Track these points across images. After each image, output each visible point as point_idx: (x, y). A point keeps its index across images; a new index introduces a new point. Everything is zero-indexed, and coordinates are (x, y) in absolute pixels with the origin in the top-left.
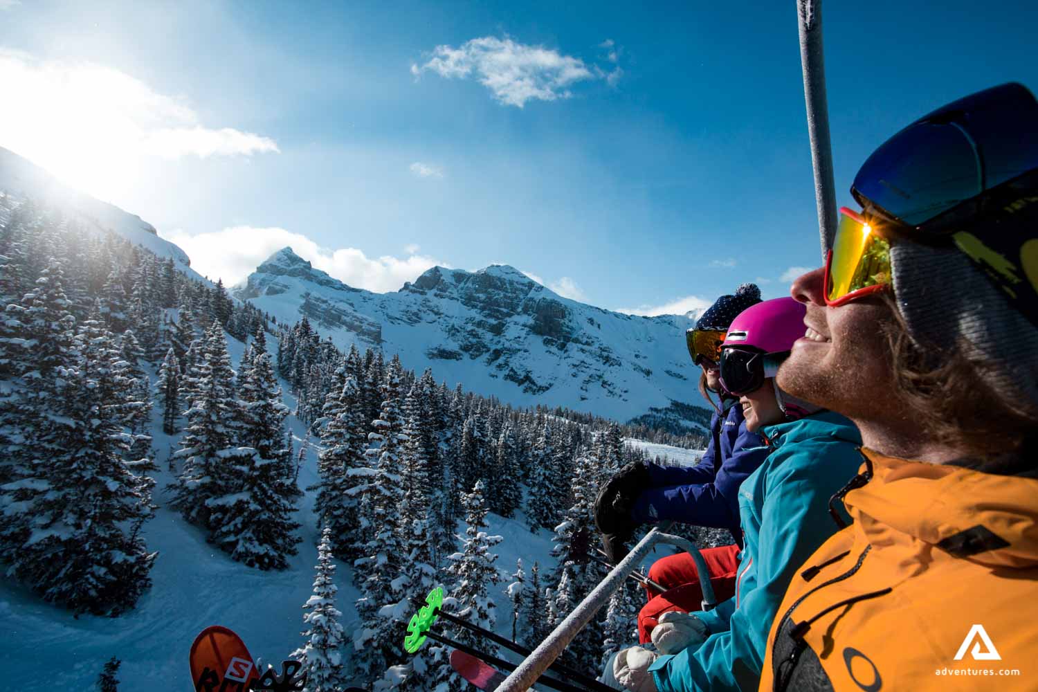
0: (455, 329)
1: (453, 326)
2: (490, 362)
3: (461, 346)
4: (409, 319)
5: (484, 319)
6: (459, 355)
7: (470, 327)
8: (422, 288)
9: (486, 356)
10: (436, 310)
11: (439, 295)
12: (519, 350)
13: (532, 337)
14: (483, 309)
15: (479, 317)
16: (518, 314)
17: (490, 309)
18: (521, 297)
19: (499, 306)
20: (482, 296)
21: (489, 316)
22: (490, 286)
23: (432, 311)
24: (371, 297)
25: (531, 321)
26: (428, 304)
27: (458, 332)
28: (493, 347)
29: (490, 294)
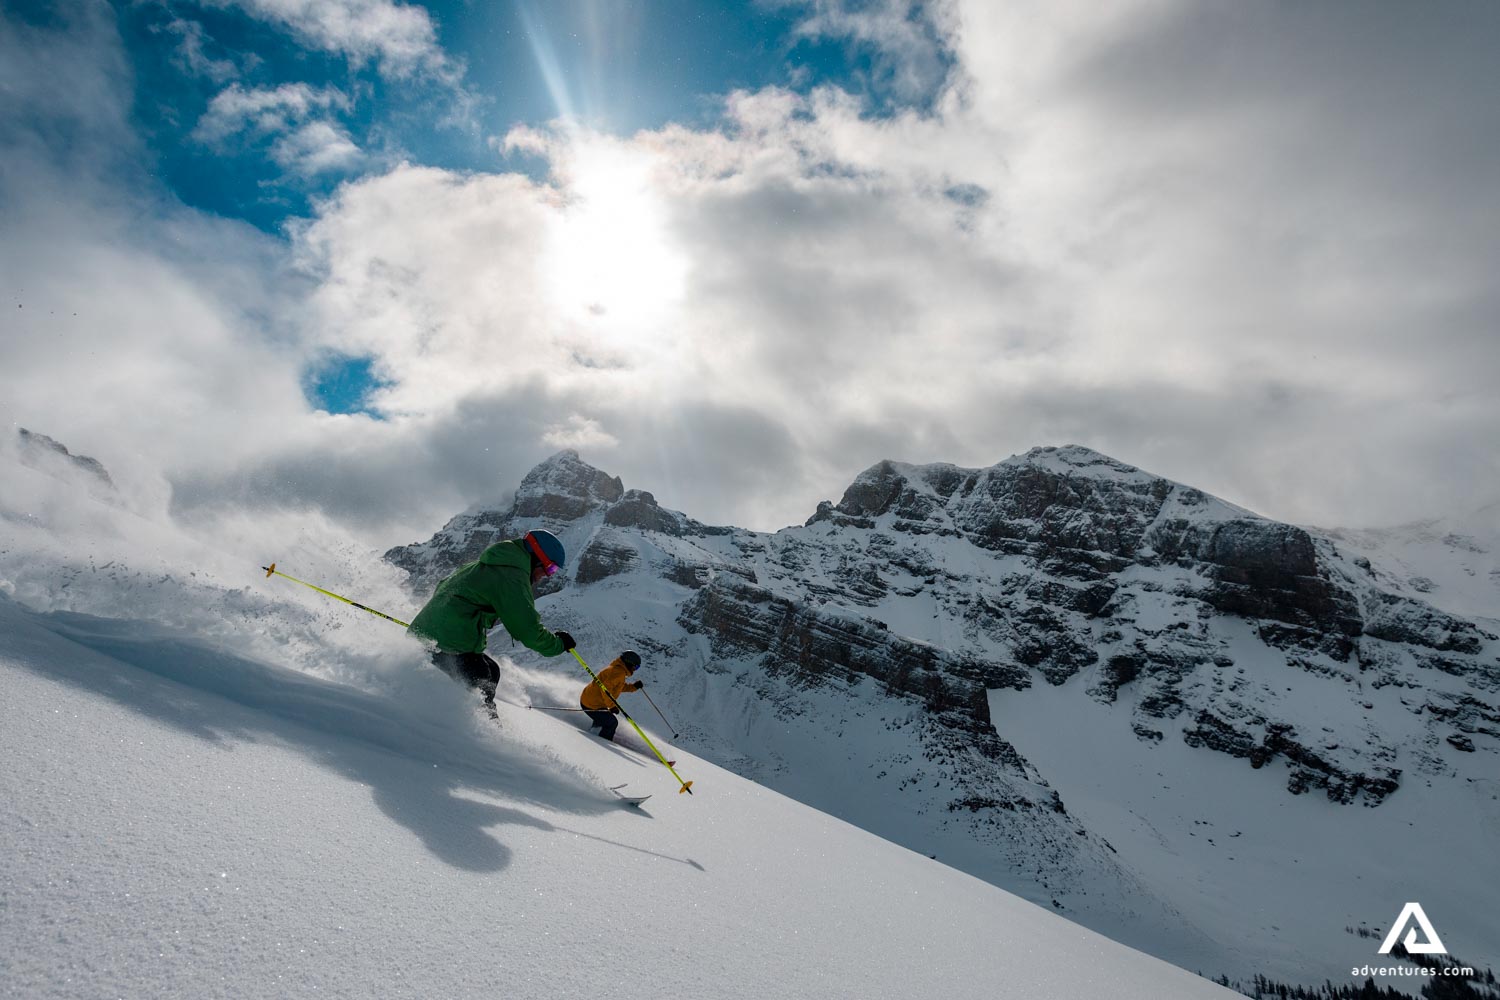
0: (989, 610)
1: (981, 602)
2: (1111, 691)
3: (1016, 652)
4: (859, 590)
5: (1052, 579)
6: (1021, 674)
7: (1023, 604)
8: (860, 512)
9: (1091, 677)
10: (912, 562)
11: (908, 526)
12: (1199, 661)
13: (1220, 625)
14: (1041, 555)
15: (1041, 577)
16: (1147, 562)
17: (1060, 555)
18: (1141, 518)
19: (1084, 544)
20: (1034, 526)
21: (1062, 570)
22: (1051, 499)
23: (903, 564)
24: (757, 541)
25: (1200, 582)
26: (886, 548)
27: (999, 616)
28: (1105, 653)
29: (1052, 518)
